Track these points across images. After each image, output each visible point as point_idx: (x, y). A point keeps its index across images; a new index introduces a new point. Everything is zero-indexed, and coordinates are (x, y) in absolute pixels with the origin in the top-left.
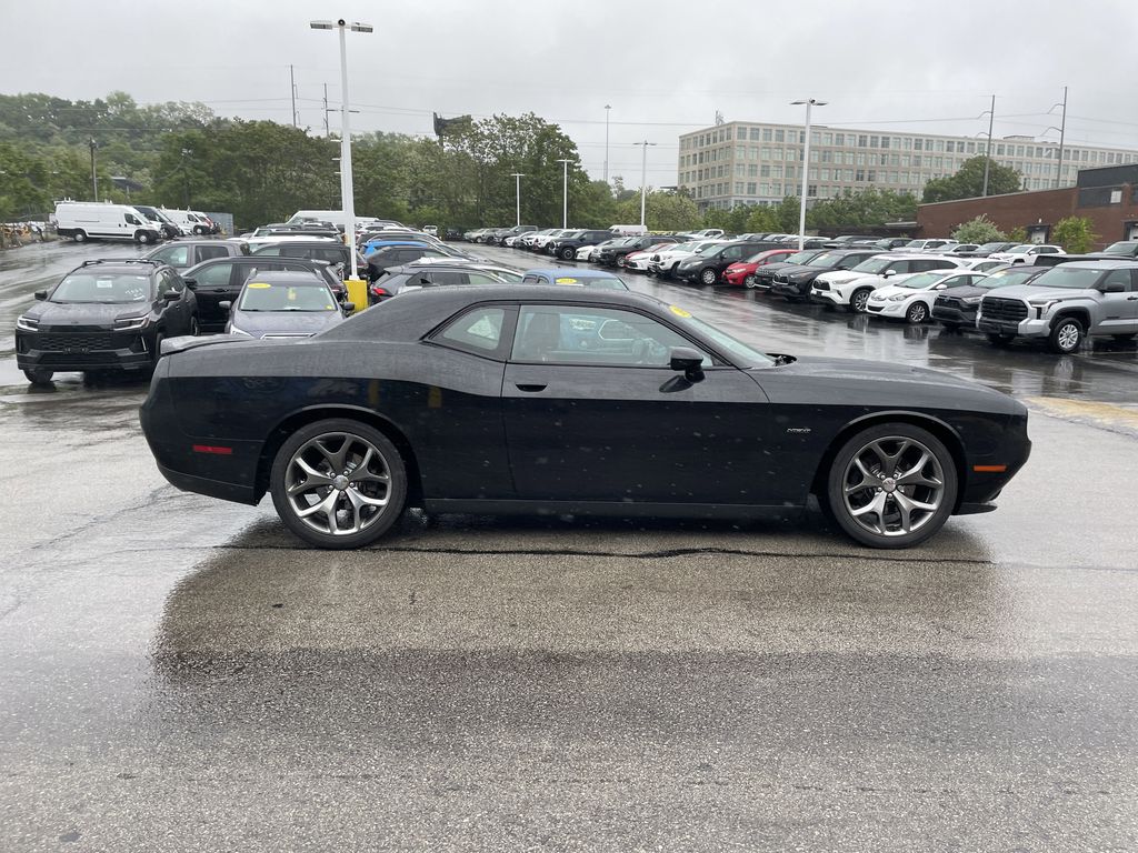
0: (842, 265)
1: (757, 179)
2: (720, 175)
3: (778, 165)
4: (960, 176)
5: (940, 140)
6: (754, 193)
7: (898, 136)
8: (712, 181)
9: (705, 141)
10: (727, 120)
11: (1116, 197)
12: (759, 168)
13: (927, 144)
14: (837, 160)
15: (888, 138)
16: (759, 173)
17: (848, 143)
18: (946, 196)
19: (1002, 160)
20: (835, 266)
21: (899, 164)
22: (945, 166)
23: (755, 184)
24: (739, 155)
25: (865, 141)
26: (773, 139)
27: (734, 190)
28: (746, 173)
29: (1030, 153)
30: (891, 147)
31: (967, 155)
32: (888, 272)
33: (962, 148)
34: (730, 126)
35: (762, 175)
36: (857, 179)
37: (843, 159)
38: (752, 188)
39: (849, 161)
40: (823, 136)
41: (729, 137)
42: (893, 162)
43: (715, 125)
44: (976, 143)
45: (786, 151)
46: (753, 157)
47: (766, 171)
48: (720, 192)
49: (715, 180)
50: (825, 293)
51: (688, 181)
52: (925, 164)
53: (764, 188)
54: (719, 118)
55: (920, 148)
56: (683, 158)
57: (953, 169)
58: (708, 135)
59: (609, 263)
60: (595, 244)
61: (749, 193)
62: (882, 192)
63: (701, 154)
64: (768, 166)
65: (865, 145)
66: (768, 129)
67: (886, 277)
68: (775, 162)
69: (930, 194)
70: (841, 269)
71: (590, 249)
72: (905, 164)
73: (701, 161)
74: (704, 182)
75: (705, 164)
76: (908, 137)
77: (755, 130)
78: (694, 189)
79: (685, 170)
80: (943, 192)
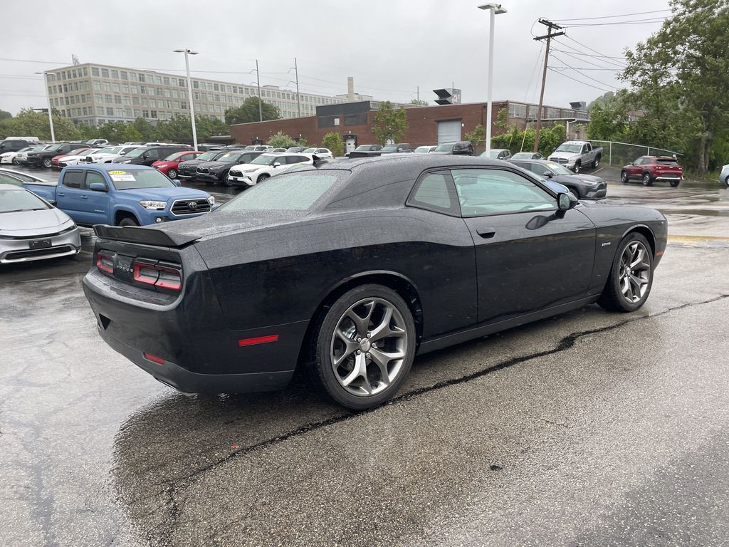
0: (241, 160)
1: (113, 105)
2: (84, 101)
3: (127, 96)
4: (244, 108)
5: (229, 85)
6: (112, 114)
7: (203, 81)
8: (77, 105)
9: (67, 76)
10: (81, 62)
11: (337, 122)
12: (113, 97)
13: (222, 88)
14: (167, 95)
15: (197, 82)
16: (114, 101)
17: (173, 84)
18: (239, 120)
19: (266, 99)
20: (237, 161)
21: (207, 99)
22: (234, 102)
23: (112, 108)
24: (96, 87)
25: (183, 83)
26: (120, 77)
27: (96, 112)
28: (104, 100)
29: (279, 96)
30: (200, 88)
31: (245, 96)
32: (276, 164)
33: (242, 91)
34: (86, 66)
35: (116, 103)
36: (182, 108)
37: (171, 95)
38: (110, 111)
39: (175, 96)
40: (155, 78)
41: (86, 74)
42: (203, 98)
43: (73, 65)
44: (249, 88)
45: (131, 86)
46: (106, 89)
47: (118, 99)
48: (85, 113)
49: (81, 105)
50: (239, 179)
51: (57, 104)
52: (222, 100)
53: (119, 111)
54: (75, 60)
55: (218, 90)
56: (50, 87)
57: (240, 104)
58: (69, 72)
59: (35, 165)
60: (15, 151)
61: (108, 115)
62: (200, 117)
63: (65, 85)
64: (120, 96)
65: (183, 86)
66: (115, 70)
67: (275, 167)
68: (125, 94)
69: (229, 119)
70: (242, 163)
71: (13, 154)
72: (210, 99)
73: (66, 90)
74: (71, 106)
75: (69, 93)
76: (210, 82)
77: (105, 70)
78: (63, 111)
79: (54, 96)
80: (237, 118)
